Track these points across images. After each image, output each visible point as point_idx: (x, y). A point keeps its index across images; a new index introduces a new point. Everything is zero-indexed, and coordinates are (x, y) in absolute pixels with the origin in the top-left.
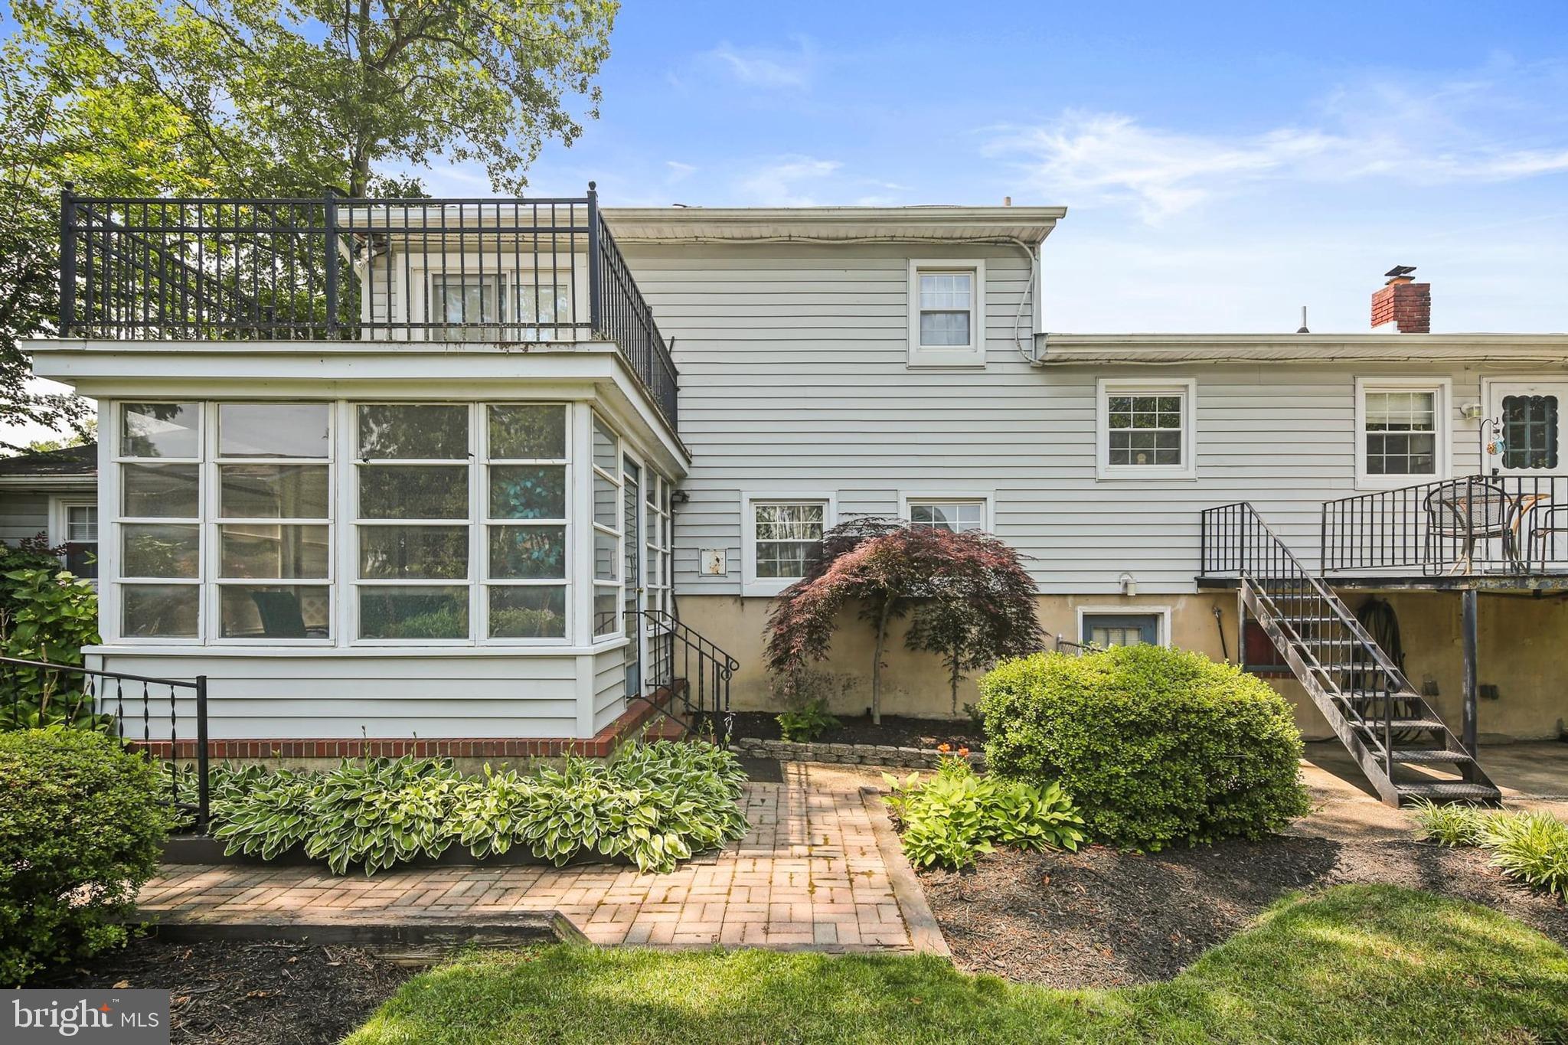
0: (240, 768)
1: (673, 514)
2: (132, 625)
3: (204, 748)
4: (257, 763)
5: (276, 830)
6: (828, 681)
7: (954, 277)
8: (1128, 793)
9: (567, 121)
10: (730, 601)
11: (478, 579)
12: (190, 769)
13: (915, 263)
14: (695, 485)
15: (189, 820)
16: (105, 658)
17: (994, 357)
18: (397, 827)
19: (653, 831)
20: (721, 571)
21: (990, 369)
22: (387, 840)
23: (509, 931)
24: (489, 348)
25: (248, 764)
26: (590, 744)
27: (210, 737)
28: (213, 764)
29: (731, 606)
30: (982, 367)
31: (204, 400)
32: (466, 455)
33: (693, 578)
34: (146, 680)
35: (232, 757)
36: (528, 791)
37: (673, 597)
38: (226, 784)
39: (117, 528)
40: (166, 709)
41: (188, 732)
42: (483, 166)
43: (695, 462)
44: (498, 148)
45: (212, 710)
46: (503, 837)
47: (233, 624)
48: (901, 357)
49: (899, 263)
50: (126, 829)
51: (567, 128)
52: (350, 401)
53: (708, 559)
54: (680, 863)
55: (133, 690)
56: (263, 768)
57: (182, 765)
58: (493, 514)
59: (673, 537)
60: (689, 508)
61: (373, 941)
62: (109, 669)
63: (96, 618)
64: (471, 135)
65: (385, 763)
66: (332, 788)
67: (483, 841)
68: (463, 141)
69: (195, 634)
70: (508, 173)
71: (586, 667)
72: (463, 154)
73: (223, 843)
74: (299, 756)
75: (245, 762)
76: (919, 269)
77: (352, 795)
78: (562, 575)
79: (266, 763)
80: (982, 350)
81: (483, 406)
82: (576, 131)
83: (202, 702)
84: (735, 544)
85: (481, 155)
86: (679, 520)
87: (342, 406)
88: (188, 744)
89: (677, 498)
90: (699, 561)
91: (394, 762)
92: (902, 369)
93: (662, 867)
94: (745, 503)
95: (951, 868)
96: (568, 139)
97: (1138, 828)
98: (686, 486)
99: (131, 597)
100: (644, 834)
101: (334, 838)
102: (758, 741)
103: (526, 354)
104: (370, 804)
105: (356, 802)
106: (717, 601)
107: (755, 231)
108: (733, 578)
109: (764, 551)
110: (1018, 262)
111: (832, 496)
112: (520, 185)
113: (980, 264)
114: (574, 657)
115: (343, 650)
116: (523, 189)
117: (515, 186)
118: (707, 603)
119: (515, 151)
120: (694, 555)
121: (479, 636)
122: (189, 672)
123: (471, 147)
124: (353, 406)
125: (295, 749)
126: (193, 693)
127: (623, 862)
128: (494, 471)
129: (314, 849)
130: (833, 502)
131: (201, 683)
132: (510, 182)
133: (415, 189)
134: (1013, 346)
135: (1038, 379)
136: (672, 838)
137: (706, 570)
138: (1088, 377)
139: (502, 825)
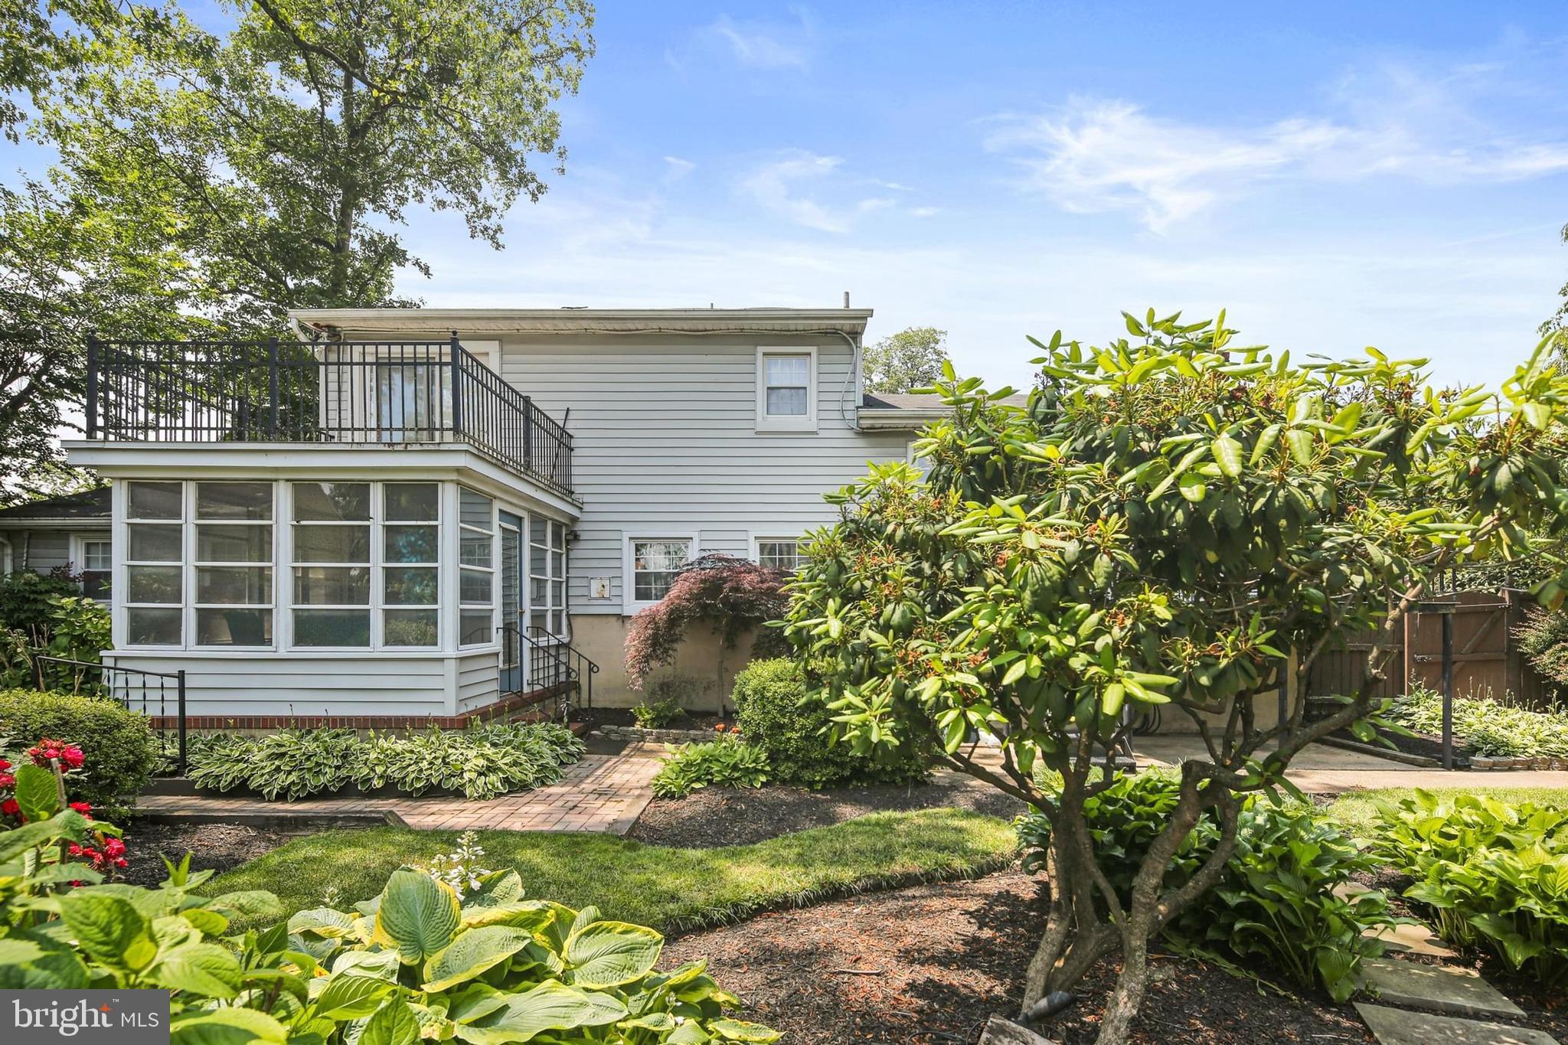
0: (210, 735)
1: (568, 550)
2: (135, 637)
3: (183, 722)
4: (221, 732)
5: (230, 773)
6: (692, 683)
7: (794, 360)
8: (798, 750)
9: (534, 180)
10: (614, 619)
11: (376, 605)
12: (175, 736)
13: (761, 349)
14: (586, 526)
15: (172, 768)
16: (116, 659)
17: (824, 424)
18: (310, 770)
19: (480, 774)
20: (606, 595)
21: (822, 434)
22: (303, 779)
23: (359, 819)
24: (381, 447)
25: (215, 733)
26: (452, 720)
27: (187, 714)
28: (190, 733)
29: (615, 623)
30: (815, 433)
31: (186, 480)
32: (368, 518)
33: (583, 601)
34: (144, 673)
35: (204, 728)
36: (399, 748)
37: (568, 616)
38: (199, 745)
39: (125, 569)
40: (156, 695)
41: (173, 711)
42: (461, 215)
43: (586, 508)
44: (474, 200)
45: (188, 696)
46: (381, 777)
47: (205, 636)
48: (750, 424)
49: (749, 348)
50: (131, 752)
51: (533, 186)
52: (287, 480)
53: (595, 586)
54: (499, 795)
55: (136, 681)
56: (225, 736)
57: (169, 733)
58: (388, 559)
59: (567, 568)
60: (581, 545)
61: (278, 825)
62: (119, 665)
63: (110, 630)
64: (449, 187)
65: (309, 732)
66: (268, 746)
67: (367, 780)
68: (442, 193)
69: (179, 643)
70: (484, 221)
71: (451, 667)
72: (442, 204)
73: (194, 782)
74: (250, 727)
75: (213, 731)
76: (765, 354)
77: (283, 750)
78: (435, 601)
79: (228, 732)
80: (814, 419)
81: (380, 485)
82: (541, 188)
83: (182, 689)
84: (616, 573)
85: (458, 205)
86: (572, 555)
87: (282, 484)
88: (173, 718)
89: (571, 537)
90: (589, 587)
91: (315, 732)
92: (751, 434)
93: (483, 797)
94: (626, 540)
95: (672, 797)
96: (534, 195)
97: (807, 775)
98: (578, 527)
99: (135, 616)
100: (474, 775)
101: (266, 777)
102: (615, 727)
103: (405, 451)
104: (293, 756)
105: (283, 755)
106: (604, 620)
107: (630, 325)
108: (615, 601)
109: (640, 578)
110: (844, 348)
111: (695, 535)
112: (496, 232)
113: (813, 350)
114: (442, 660)
115: (282, 653)
116: (498, 235)
117: (491, 232)
118: (596, 621)
119: (492, 202)
120: (584, 582)
121: (377, 645)
122: (174, 668)
123: (450, 198)
124: (290, 484)
125: (246, 723)
126: (175, 683)
127: (458, 794)
128: (388, 529)
129: (253, 785)
130: (696, 540)
131: (181, 676)
132: (486, 229)
133: (393, 245)
134: (838, 415)
135: (860, 442)
136: (493, 778)
137: (594, 594)
138: (902, 440)
139: (379, 770)
